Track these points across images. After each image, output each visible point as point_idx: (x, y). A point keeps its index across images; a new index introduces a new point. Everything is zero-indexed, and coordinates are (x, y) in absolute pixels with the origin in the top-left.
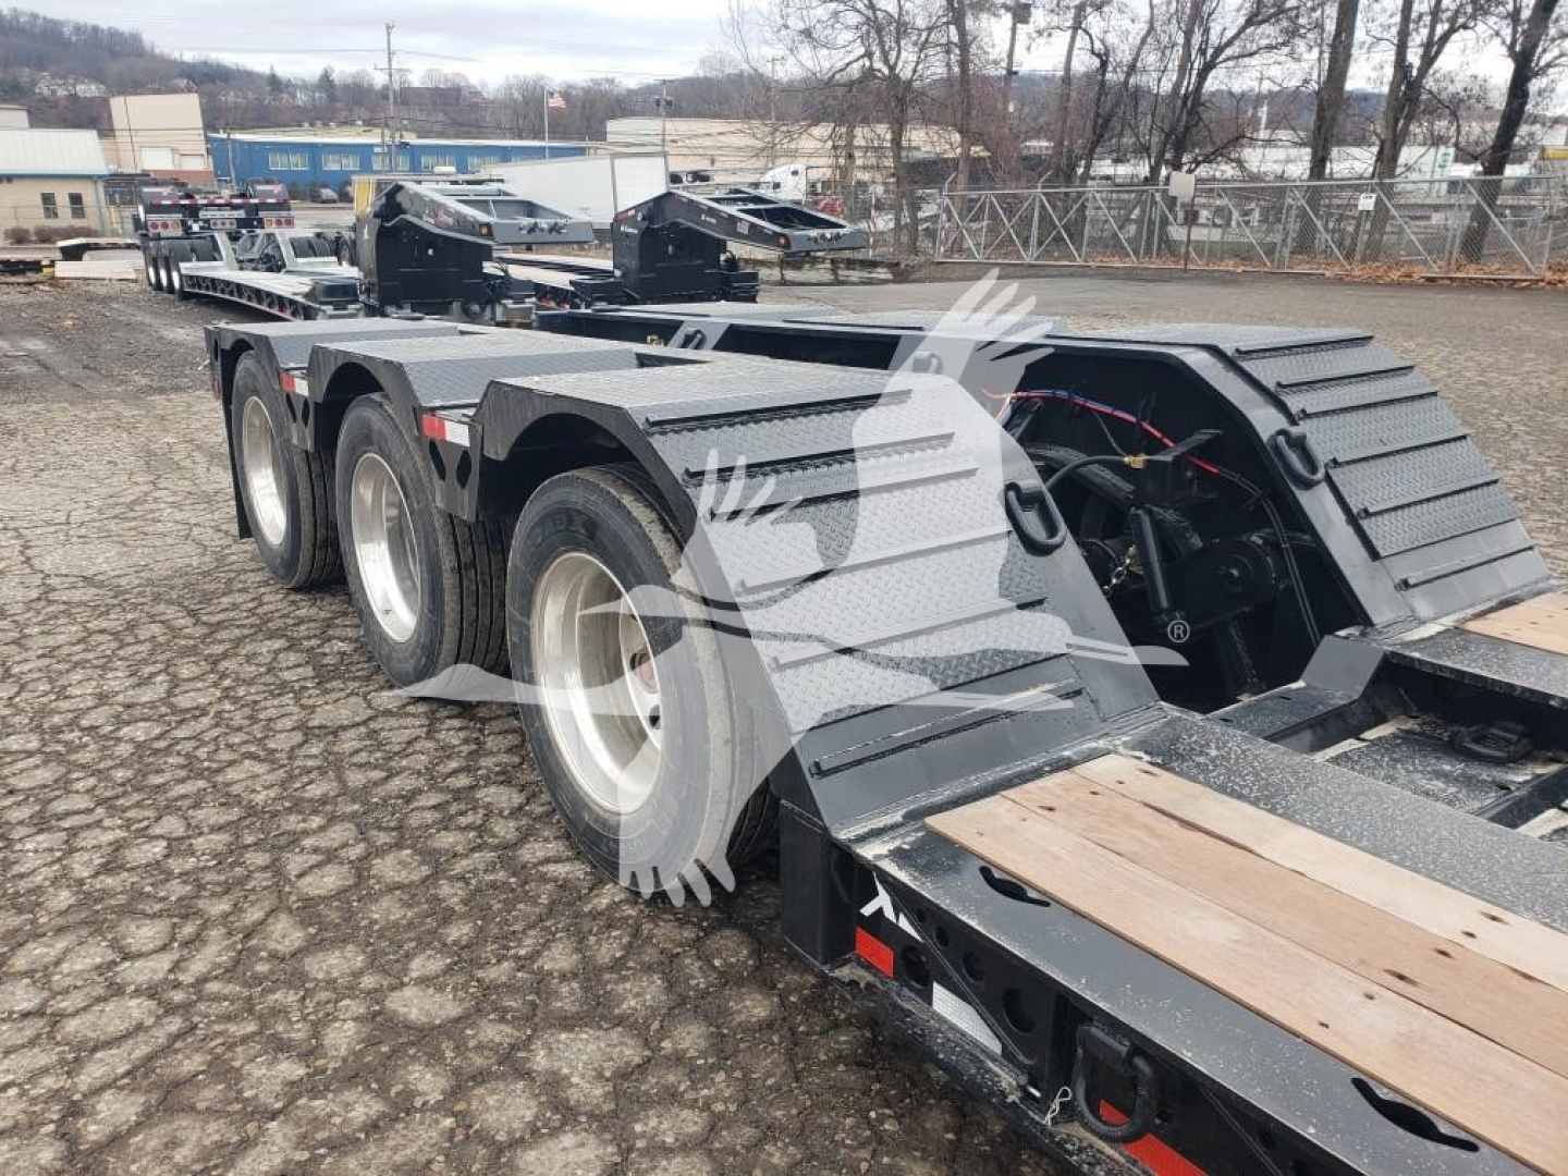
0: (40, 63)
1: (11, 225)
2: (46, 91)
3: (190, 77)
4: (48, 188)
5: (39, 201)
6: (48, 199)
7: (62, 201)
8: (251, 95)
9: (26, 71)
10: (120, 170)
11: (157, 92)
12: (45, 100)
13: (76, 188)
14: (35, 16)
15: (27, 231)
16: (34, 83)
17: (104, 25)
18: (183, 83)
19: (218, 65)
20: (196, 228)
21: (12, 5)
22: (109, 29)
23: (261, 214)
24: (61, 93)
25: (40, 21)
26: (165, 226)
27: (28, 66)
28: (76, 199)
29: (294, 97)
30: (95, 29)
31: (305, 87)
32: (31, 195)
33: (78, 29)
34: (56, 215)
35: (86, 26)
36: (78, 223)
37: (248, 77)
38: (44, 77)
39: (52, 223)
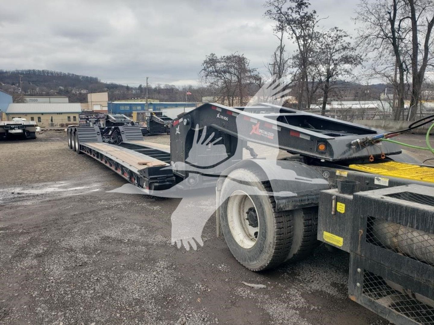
0: (73, 86)
1: (61, 123)
2: (74, 92)
3: (108, 88)
4: (69, 115)
5: (67, 118)
6: (69, 117)
7: (72, 118)
8: (122, 92)
9: (70, 87)
10: (88, 110)
11: (100, 92)
12: (73, 94)
13: (75, 115)
14: (73, 75)
15: (64, 124)
16: (72, 90)
17: (89, 76)
18: (106, 89)
19: (115, 84)
20: (88, 122)
21: (68, 72)
22: (90, 77)
23: (100, 119)
24: (78, 92)
25: (74, 76)
26: (83, 122)
27: (70, 86)
28: (75, 117)
29: (132, 91)
30: (87, 77)
31: (135, 89)
32: (65, 117)
33: (83, 77)
34: (70, 121)
35: (85, 76)
36: (75, 122)
37: (121, 87)
38: (74, 89)
39: (69, 122)
